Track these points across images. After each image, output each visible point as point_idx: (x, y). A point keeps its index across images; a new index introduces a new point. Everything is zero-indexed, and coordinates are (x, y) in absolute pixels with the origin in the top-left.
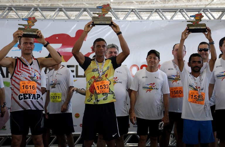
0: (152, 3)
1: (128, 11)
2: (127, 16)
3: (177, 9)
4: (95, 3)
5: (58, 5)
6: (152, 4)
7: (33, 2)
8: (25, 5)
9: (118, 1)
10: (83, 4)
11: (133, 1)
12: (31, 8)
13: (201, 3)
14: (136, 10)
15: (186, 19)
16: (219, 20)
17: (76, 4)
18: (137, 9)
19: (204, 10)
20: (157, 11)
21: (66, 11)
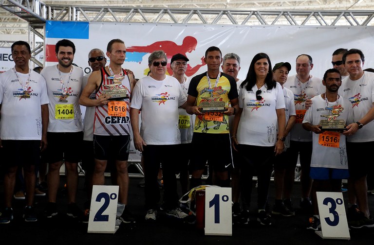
0: (279, 4)
1: (248, 14)
2: (246, 20)
3: (311, 12)
4: (207, 4)
5: (163, 6)
6: (278, 6)
7: (133, 3)
8: (124, 6)
9: (236, 2)
10: (193, 5)
11: (255, 2)
12: (131, 9)
13: (342, 5)
14: (258, 12)
15: (321, 25)
16: (364, 26)
17: (185, 5)
18: (260, 12)
19: (345, 13)
20: (285, 13)
21: (172, 13)
